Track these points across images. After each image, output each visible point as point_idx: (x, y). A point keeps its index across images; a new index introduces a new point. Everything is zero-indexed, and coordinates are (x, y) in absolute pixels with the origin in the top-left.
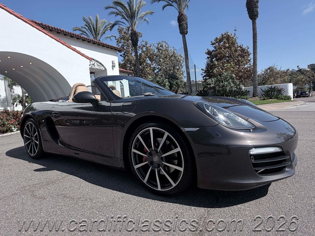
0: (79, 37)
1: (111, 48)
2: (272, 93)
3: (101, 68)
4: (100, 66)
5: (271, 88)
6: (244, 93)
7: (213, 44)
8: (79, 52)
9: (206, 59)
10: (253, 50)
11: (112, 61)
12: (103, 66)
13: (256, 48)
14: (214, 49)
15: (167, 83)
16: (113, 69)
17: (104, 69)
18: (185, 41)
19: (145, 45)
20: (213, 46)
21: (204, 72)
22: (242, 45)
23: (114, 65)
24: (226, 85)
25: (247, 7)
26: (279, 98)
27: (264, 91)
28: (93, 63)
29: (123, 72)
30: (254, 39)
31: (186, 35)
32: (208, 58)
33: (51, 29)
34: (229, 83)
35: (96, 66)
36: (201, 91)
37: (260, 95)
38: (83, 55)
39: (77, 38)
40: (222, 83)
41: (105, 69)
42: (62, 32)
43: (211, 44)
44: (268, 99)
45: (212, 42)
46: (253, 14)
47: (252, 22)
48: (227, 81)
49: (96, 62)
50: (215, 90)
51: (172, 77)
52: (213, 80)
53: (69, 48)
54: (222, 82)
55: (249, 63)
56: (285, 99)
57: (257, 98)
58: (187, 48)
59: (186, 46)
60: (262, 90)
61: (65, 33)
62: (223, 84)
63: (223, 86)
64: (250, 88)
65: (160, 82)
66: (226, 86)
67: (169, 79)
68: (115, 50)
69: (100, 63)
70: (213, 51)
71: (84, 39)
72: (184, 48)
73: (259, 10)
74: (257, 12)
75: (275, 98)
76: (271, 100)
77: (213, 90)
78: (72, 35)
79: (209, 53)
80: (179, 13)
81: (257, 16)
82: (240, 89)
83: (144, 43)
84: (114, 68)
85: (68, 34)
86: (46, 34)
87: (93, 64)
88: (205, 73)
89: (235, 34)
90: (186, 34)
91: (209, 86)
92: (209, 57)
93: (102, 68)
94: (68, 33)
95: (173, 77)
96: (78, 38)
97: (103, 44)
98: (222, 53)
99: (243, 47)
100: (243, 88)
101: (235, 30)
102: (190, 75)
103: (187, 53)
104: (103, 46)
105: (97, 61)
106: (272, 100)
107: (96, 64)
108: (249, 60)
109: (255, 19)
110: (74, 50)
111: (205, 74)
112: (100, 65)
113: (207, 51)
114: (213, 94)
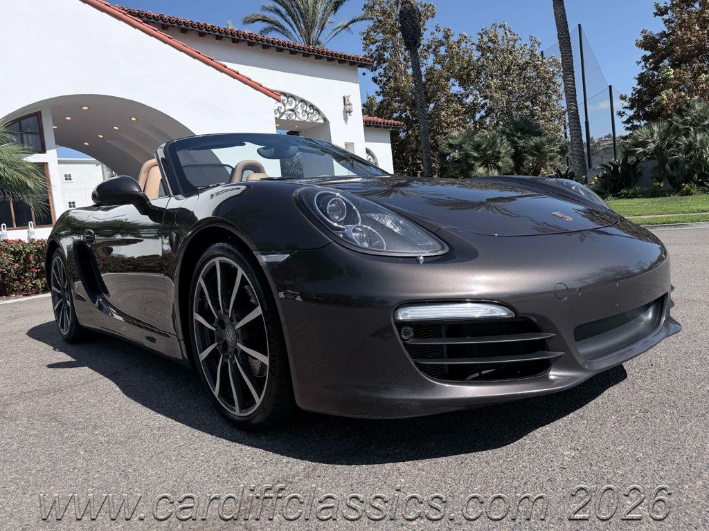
0: (254, 41)
1: (341, 62)
3: (314, 119)
4: (312, 114)
7: (661, 12)
8: (246, 81)
9: (639, 63)
11: (344, 98)
12: (318, 111)
14: (665, 29)
15: (505, 149)
16: (346, 119)
17: (322, 121)
18: (564, 16)
19: (443, 40)
20: (661, 20)
21: (627, 104)
23: (348, 108)
28: (293, 107)
29: (376, 127)
32: (646, 59)
33: (183, 26)
35: (300, 116)
36: (616, 167)
38: (257, 87)
39: (248, 42)
40: (684, 139)
41: (325, 120)
42: (211, 32)
43: (656, 14)
45: (657, 5)
49: (301, 104)
50: (663, 161)
52: (655, 128)
53: (222, 71)
54: (687, 135)
58: (569, 38)
61: (217, 33)
62: (691, 139)
63: (690, 147)
65: (483, 146)
66: (698, 145)
67: (510, 137)
68: (352, 64)
69: (311, 106)
70: (663, 34)
71: (266, 43)
72: (559, 39)
77: (655, 163)
78: (236, 37)
79: (649, 43)
83: (440, 36)
84: (349, 117)
85: (224, 35)
86: (166, 42)
87: (292, 110)
88: (631, 108)
91: (640, 150)
92: (650, 57)
93: (316, 118)
94: (226, 34)
95: (527, 128)
96: (251, 42)
97: (318, 52)
98: (690, 41)
102: (578, 119)
103: (570, 51)
104: (318, 57)
105: (302, 101)
107: (299, 110)
110: (235, 75)
111: (631, 113)
112: (312, 110)
113: (641, 38)
114: (657, 174)
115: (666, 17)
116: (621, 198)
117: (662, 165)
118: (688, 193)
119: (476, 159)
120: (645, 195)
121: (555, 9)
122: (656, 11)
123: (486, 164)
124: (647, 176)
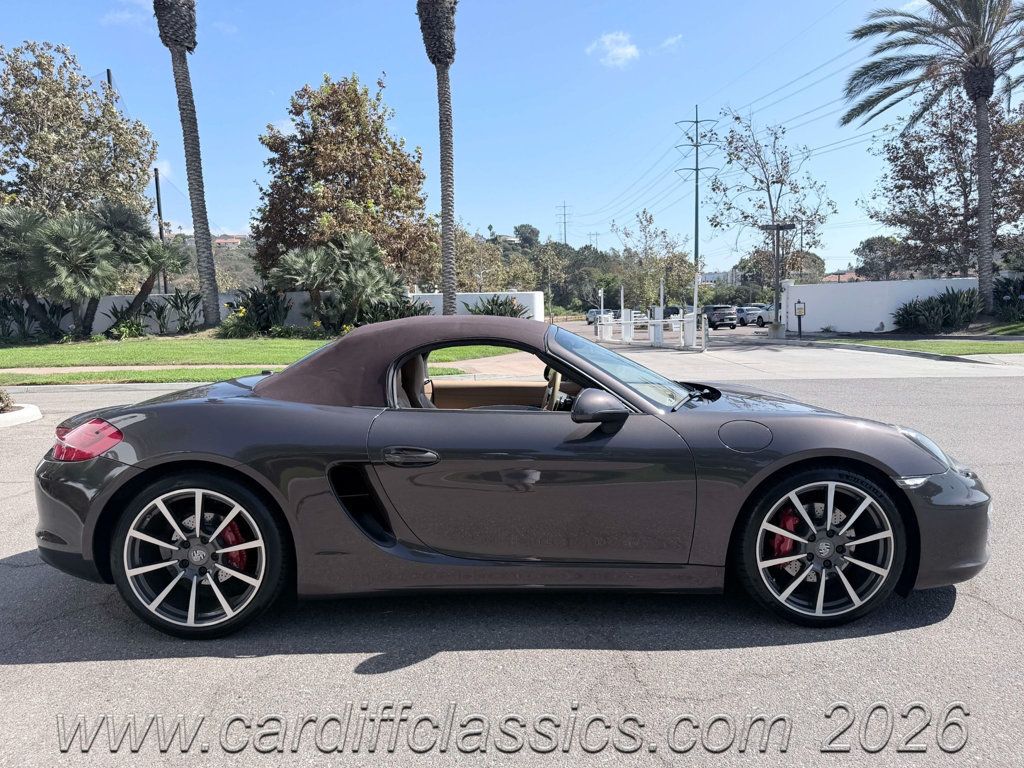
5: (494, 302)
6: (417, 312)
7: (297, 111)
9: (265, 164)
10: (442, 169)
13: (448, 165)
14: (297, 133)
18: (186, 78)
20: (293, 120)
21: (260, 216)
25: (420, 14)
30: (443, 135)
31: (187, 53)
32: (272, 161)
34: (368, 274)
36: (258, 296)
43: (291, 112)
46: (440, 52)
47: (438, 71)
54: (347, 270)
55: (420, 211)
58: (194, 111)
59: (192, 102)
60: (467, 305)
62: (351, 275)
64: (434, 299)
66: (359, 283)
70: (293, 138)
72: (180, 109)
73: (455, 40)
74: (452, 43)
79: (277, 145)
81: (450, 55)
82: (403, 298)
90: (190, 49)
92: (277, 161)
95: (128, 223)
99: (403, 151)
100: (410, 296)
101: (380, 83)
102: (207, 224)
103: (196, 131)
108: (421, 202)
109: (447, 65)
113: (266, 134)
114: (309, 310)
115: (298, 119)
116: (274, 337)
117: (315, 299)
120: (300, 335)
121: (174, 65)
122: (291, 108)
124: (296, 311)
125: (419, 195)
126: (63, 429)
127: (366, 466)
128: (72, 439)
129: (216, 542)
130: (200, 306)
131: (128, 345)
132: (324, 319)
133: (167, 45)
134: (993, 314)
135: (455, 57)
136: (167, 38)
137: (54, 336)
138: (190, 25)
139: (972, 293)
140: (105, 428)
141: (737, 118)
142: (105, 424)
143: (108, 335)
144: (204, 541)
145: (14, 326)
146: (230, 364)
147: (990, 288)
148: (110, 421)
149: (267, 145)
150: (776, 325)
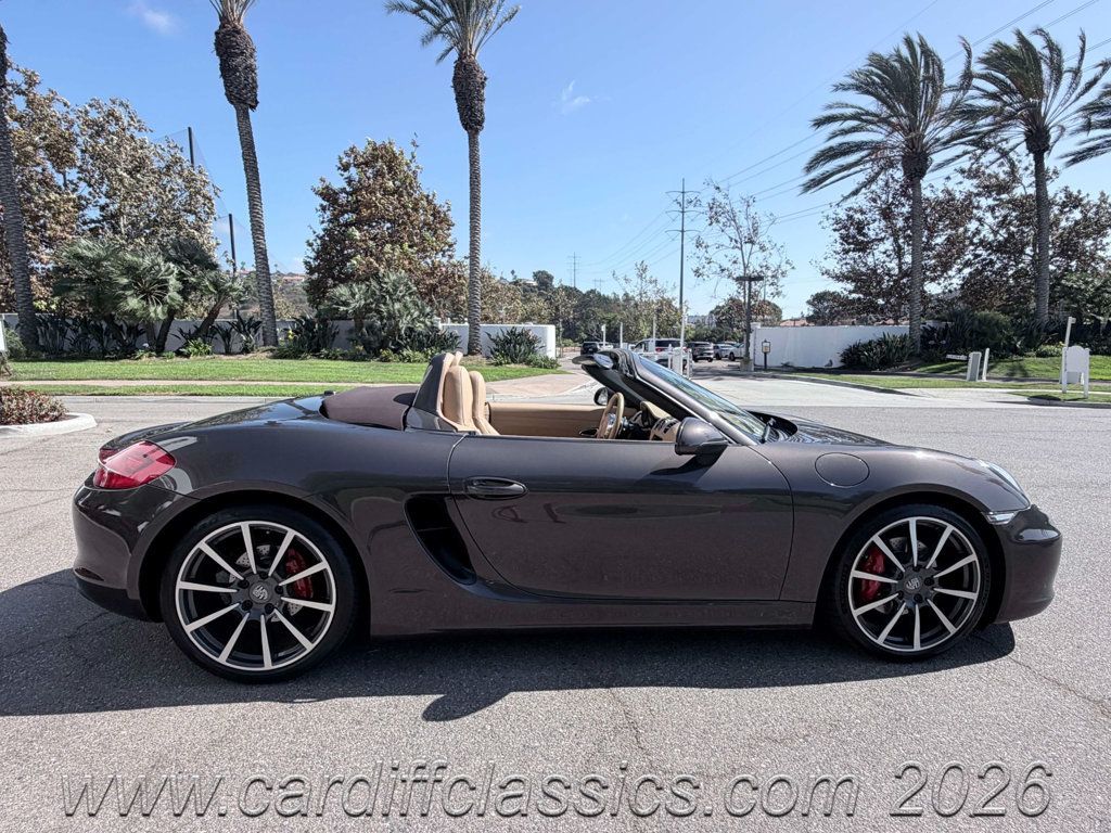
2: (514, 346)
5: (512, 333)
6: (446, 340)
7: (346, 168)
9: (316, 210)
10: (471, 219)
14: (345, 185)
15: (173, 282)
18: (249, 132)
19: (24, 87)
20: (342, 175)
21: (313, 255)
22: (434, 195)
24: (399, 311)
25: (455, 87)
26: (530, 361)
27: (494, 341)
30: (472, 189)
31: (250, 110)
32: (323, 208)
34: (405, 306)
36: (310, 324)
37: (486, 350)
43: (339, 168)
44: (508, 363)
45: (340, 158)
46: (472, 120)
47: (469, 136)
48: (399, 300)
51: (190, 257)
52: (357, 290)
55: (450, 253)
56: (545, 367)
57: (479, 357)
58: (255, 162)
59: (254, 153)
60: (490, 336)
64: (462, 329)
65: (140, 270)
67: (177, 262)
70: (343, 190)
72: (244, 159)
73: (484, 110)
74: (482, 113)
75: (521, 362)
76: (513, 365)
79: (329, 195)
80: (224, 19)
81: (480, 123)
82: (434, 328)
89: (413, 157)
90: (253, 107)
91: (342, 308)
92: (327, 208)
95: (197, 257)
98: (376, 206)
99: (435, 202)
100: (440, 326)
101: (413, 143)
102: (267, 260)
103: (257, 179)
106: (518, 366)
108: (451, 246)
109: (477, 131)
113: (319, 186)
114: (354, 336)
115: (346, 174)
116: (323, 359)
117: (359, 326)
118: (386, 360)
119: (125, 288)
120: (345, 357)
121: (239, 121)
122: (339, 165)
123: (146, 295)
124: (343, 336)
125: (449, 240)
126: (108, 450)
127: (446, 498)
128: (114, 463)
129: (276, 574)
130: (260, 331)
131: (195, 363)
132: (367, 345)
133: (232, 103)
134: (919, 356)
135: (484, 125)
136: (230, 97)
137: (128, 352)
138: (253, 87)
139: (904, 338)
140: (153, 451)
141: (718, 188)
142: (153, 447)
143: (179, 354)
144: (264, 576)
145: (94, 344)
146: (282, 381)
147: (918, 334)
148: (159, 443)
149: (321, 194)
150: (746, 359)
